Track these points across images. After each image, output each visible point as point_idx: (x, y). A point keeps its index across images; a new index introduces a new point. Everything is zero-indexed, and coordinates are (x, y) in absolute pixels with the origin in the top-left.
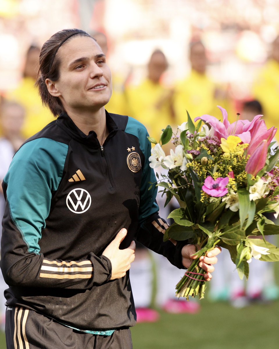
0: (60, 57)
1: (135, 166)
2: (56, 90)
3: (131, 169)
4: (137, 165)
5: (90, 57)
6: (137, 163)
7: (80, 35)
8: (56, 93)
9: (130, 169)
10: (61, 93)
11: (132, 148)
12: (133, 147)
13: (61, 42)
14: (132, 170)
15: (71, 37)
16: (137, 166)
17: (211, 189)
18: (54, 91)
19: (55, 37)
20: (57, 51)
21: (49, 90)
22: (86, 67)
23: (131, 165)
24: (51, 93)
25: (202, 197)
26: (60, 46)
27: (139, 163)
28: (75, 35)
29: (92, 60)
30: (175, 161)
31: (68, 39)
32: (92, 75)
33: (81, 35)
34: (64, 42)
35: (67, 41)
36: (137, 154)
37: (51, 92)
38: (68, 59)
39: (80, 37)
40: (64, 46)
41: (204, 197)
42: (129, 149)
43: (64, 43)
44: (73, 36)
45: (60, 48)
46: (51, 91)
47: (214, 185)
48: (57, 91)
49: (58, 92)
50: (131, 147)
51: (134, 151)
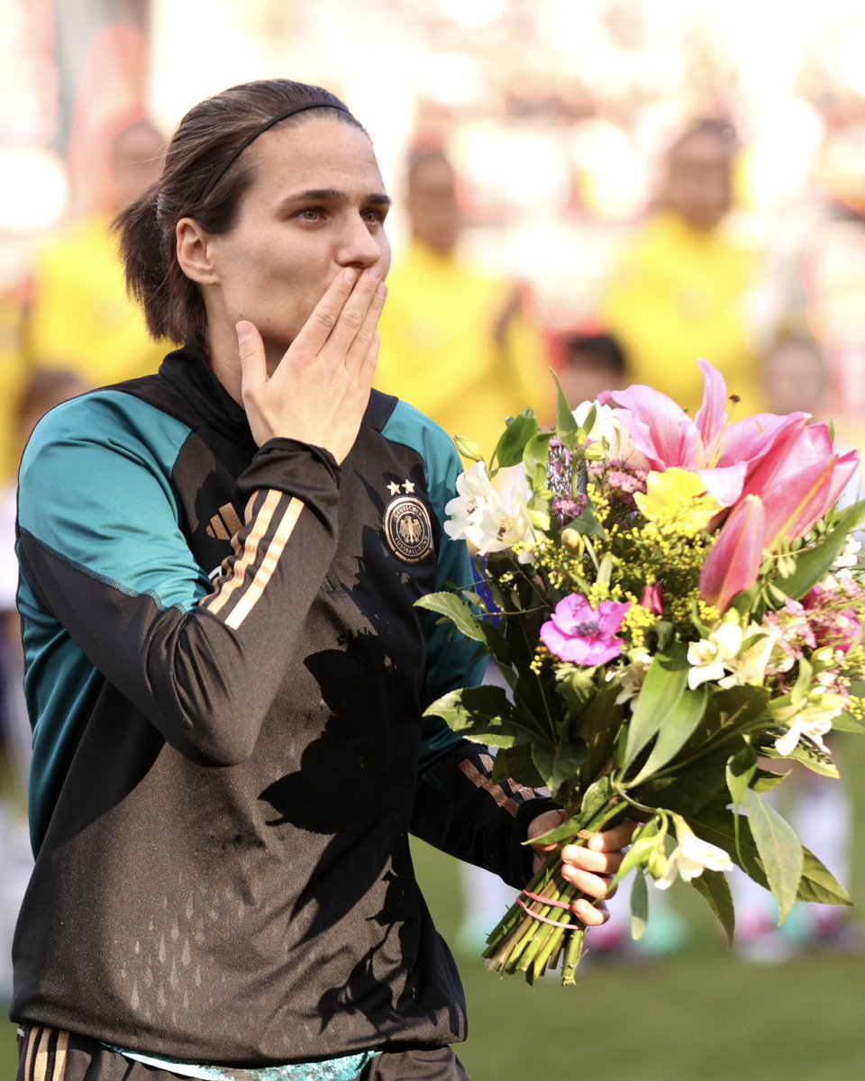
0: (256, 167)
1: (412, 540)
2: (207, 261)
3: (397, 549)
4: (417, 540)
5: (353, 196)
6: (419, 534)
7: (336, 116)
8: (203, 271)
9: (394, 549)
10: (220, 276)
11: (403, 485)
12: (407, 481)
13: (271, 118)
14: (397, 553)
15: (307, 112)
16: (415, 543)
17: (567, 637)
18: (199, 264)
19: (251, 95)
20: (250, 141)
21: (181, 256)
22: (329, 219)
23: (395, 536)
24: (184, 269)
25: (537, 658)
26: (266, 129)
27: (426, 534)
28: (322, 109)
29: (354, 204)
30: (502, 531)
31: (297, 114)
32: (345, 256)
33: (339, 115)
34: (281, 120)
35: (290, 120)
36: (421, 504)
37: (186, 265)
38: (283, 179)
39: (336, 120)
40: (279, 133)
41: (543, 656)
42: (394, 488)
43: (280, 123)
44: (316, 110)
45: (265, 136)
46: (188, 261)
47: (583, 624)
48: (208, 267)
49: (211, 272)
50: (400, 482)
51: (410, 495)
